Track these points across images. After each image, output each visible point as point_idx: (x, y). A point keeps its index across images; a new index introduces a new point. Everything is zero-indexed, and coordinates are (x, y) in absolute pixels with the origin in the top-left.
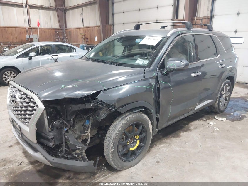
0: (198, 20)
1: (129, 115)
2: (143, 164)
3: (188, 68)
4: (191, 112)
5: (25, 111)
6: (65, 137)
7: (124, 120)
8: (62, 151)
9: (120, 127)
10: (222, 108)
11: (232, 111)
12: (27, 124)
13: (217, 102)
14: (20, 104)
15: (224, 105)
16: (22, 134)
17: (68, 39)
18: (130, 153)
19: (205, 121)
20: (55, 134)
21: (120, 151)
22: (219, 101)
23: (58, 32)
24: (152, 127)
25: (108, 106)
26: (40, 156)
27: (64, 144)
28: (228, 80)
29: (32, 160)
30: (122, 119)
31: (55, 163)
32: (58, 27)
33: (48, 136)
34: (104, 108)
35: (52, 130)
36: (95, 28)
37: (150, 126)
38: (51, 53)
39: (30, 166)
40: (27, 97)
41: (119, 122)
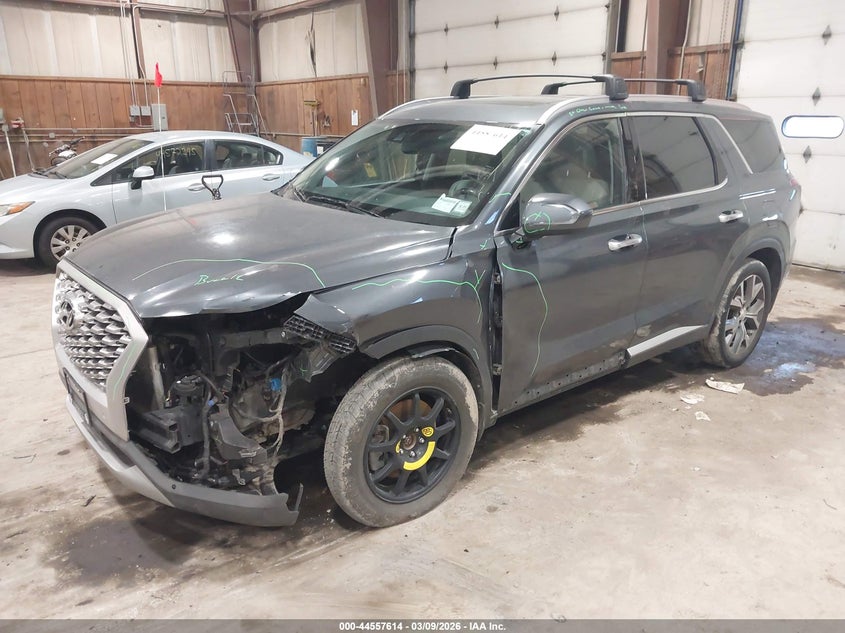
0: (692, 57)
1: (401, 364)
2: (446, 515)
3: (590, 225)
4: (612, 360)
5: (97, 349)
6: (209, 425)
7: (384, 380)
8: (201, 466)
9: (371, 400)
10: (735, 353)
11: (771, 364)
12: (102, 384)
13: (717, 332)
14: (85, 329)
15: (744, 343)
16: (91, 414)
17: (264, 118)
18: (403, 480)
19: (673, 391)
20: (182, 415)
21: (372, 472)
22: (722, 328)
23: (234, 96)
24: (479, 405)
25: (332, 336)
26: (139, 476)
27: (207, 446)
28: (758, 262)
29: (123, 493)
30: (378, 378)
31: (177, 496)
32: (233, 78)
33: (162, 422)
34: (318, 344)
35: (174, 404)
36: (353, 81)
37: (471, 399)
38: (200, 169)
39: (117, 509)
40: (102, 308)
41: (370, 385)
